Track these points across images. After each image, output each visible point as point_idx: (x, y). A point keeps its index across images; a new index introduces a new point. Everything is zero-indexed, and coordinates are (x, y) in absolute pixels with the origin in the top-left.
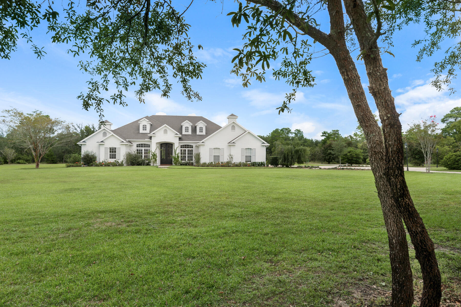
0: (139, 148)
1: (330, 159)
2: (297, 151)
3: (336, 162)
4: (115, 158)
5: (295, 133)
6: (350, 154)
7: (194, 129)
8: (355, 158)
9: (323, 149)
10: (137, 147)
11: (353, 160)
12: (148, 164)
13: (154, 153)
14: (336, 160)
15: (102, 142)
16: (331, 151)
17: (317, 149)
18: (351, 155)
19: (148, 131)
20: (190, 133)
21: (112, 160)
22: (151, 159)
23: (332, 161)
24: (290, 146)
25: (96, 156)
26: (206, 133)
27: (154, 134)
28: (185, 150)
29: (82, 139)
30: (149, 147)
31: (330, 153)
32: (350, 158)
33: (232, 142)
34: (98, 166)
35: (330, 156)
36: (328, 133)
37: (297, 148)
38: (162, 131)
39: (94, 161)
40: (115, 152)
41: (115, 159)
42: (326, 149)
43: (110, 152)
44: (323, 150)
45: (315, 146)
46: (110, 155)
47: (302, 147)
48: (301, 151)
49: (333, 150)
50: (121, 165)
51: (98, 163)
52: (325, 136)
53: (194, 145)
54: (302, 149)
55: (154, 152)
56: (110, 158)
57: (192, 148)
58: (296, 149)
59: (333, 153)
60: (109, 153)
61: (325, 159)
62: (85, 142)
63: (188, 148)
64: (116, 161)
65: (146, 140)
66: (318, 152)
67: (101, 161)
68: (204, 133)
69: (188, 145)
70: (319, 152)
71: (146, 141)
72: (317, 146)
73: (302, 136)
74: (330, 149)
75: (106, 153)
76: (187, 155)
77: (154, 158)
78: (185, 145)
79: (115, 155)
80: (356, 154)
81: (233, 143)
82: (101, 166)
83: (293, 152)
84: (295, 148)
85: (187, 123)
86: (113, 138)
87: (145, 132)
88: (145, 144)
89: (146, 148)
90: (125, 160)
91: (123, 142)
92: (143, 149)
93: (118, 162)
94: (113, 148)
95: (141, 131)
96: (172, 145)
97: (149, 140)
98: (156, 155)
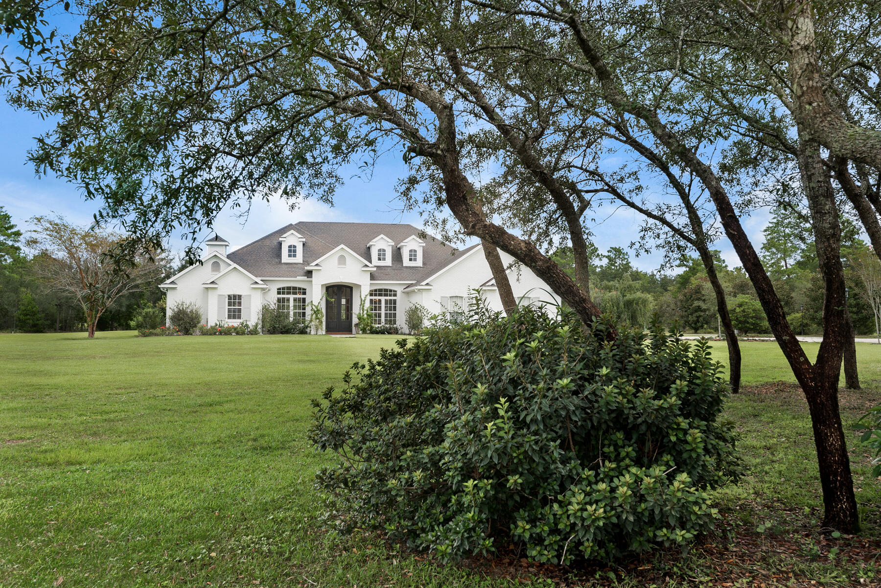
0: (281, 296)
1: (698, 321)
2: (629, 304)
3: (713, 328)
4: (239, 318)
5: (608, 257)
6: (742, 309)
7: (397, 255)
8: (752, 318)
9: (681, 297)
10: (279, 293)
11: (748, 323)
12: (303, 332)
13: (317, 307)
14: (713, 325)
15: (213, 283)
16: (701, 304)
17: (667, 297)
18: (744, 311)
20: (388, 262)
21: (235, 323)
22: (311, 321)
23: (702, 327)
24: (614, 293)
25: (201, 313)
26: (424, 264)
27: (317, 265)
28: (380, 301)
29: (169, 277)
30: (304, 293)
31: (699, 309)
32: (742, 319)
33: (490, 283)
35: (697, 314)
36: (693, 260)
37: (629, 297)
38: (335, 260)
40: (240, 304)
41: (241, 321)
42: (689, 298)
43: (230, 304)
44: (681, 301)
45: (659, 289)
46: (229, 310)
47: (639, 294)
48: (637, 304)
49: (704, 300)
50: (254, 332)
51: (204, 328)
52: (686, 266)
53: (399, 290)
54: (640, 298)
55: (316, 304)
56: (229, 317)
57: (395, 295)
58: (625, 298)
59: (704, 306)
60: (227, 307)
61: (686, 322)
62: (176, 284)
63: (386, 295)
64: (242, 323)
65: (299, 278)
66: (668, 306)
67: (212, 324)
68: (419, 263)
69: (386, 290)
70: (673, 306)
71: (299, 281)
72: (666, 290)
73: (628, 263)
74: (699, 299)
75: (220, 308)
76: (383, 312)
77: (317, 318)
78: (380, 290)
79: (240, 310)
80: (754, 310)
81: (493, 285)
82: (214, 334)
83: (622, 304)
84: (624, 296)
85: (382, 242)
86: (234, 275)
87: (292, 260)
88: (295, 288)
89: (298, 296)
90: (260, 322)
91: (256, 283)
92: (292, 297)
93: (247, 326)
94: (235, 296)
95: (285, 258)
96: (351, 288)
97: (304, 278)
98: (322, 312)
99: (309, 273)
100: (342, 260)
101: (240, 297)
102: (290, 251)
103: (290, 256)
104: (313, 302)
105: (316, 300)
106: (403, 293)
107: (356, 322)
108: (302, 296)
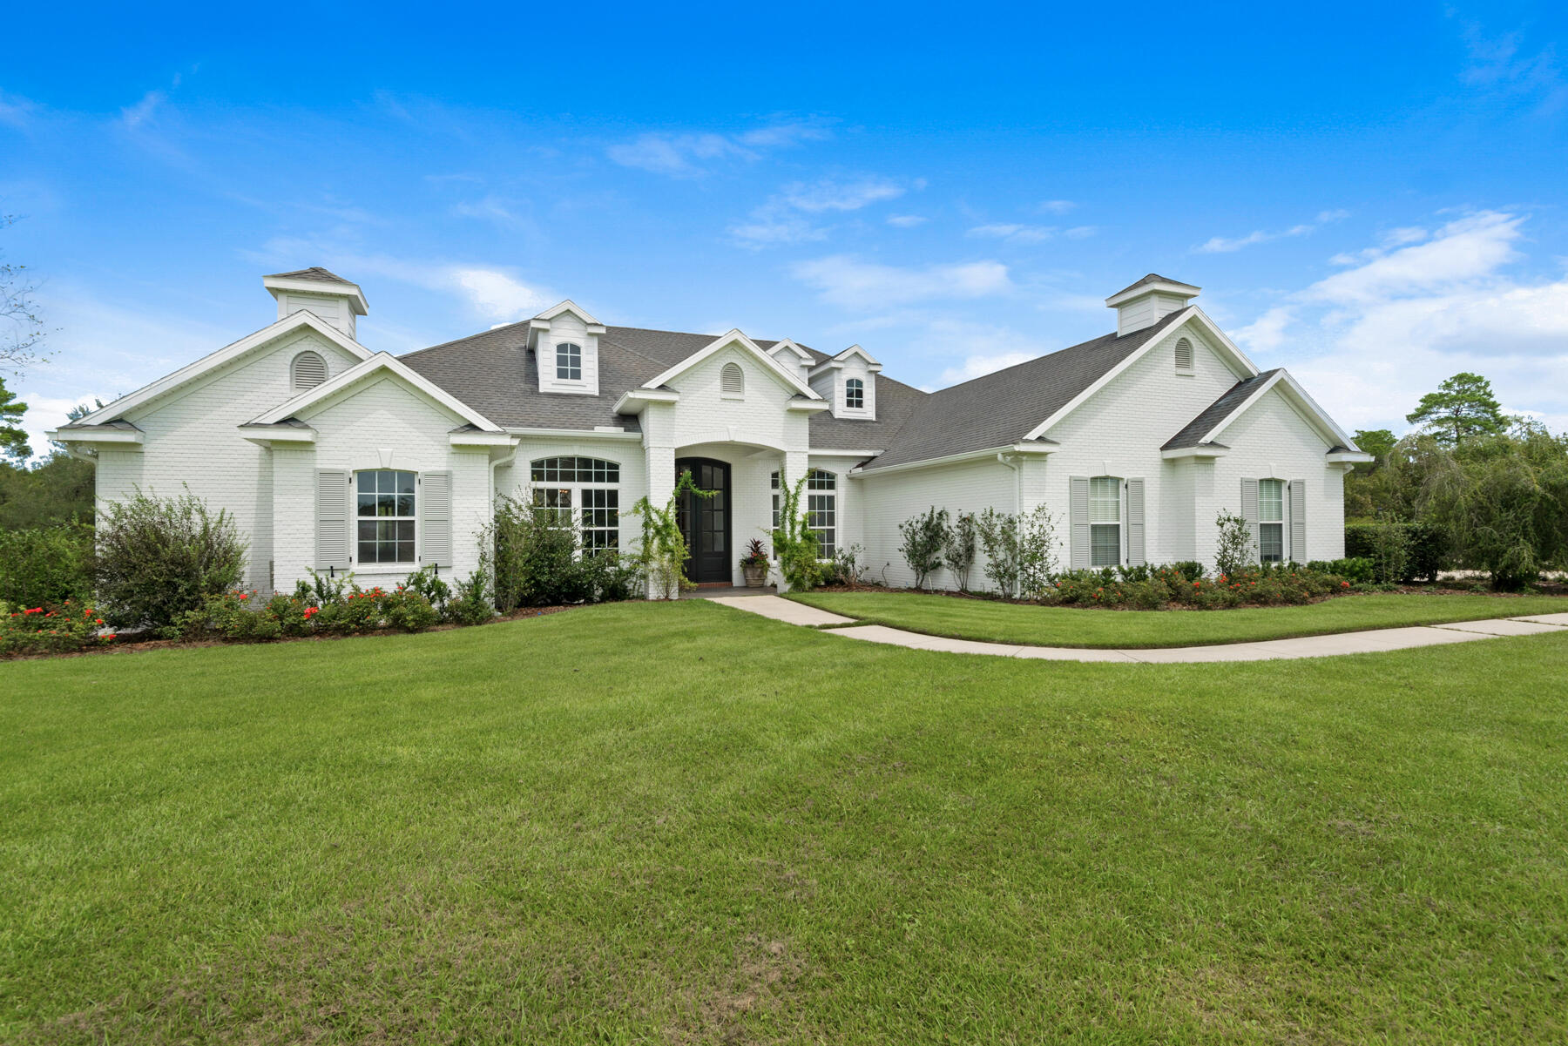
0: (545, 485)
4: (407, 554)
10: (538, 476)
13: (663, 517)
15: (291, 422)
21: (388, 578)
25: (239, 542)
26: (877, 414)
27: (661, 388)
33: (1208, 438)
34: (268, 638)
38: (712, 378)
39: (218, 587)
40: (407, 507)
43: (366, 507)
46: (365, 531)
50: (466, 614)
51: (253, 607)
55: (661, 507)
56: (366, 555)
57: (831, 486)
60: (355, 518)
62: (133, 427)
64: (418, 580)
65: (600, 432)
67: (285, 586)
68: (868, 411)
71: (599, 441)
75: (326, 524)
79: (407, 531)
81: (1213, 443)
82: (295, 632)
85: (786, 358)
86: (389, 396)
87: (568, 387)
88: (586, 462)
89: (594, 486)
90: (491, 571)
91: (472, 427)
92: (576, 488)
93: (439, 590)
94: (386, 475)
95: (548, 380)
96: (726, 468)
97: (617, 432)
98: (676, 533)
99: (629, 419)
100: (732, 376)
101: (408, 478)
102: (561, 361)
103: (562, 374)
104: (653, 503)
105: (662, 491)
106: (851, 479)
107: (748, 553)
108: (606, 486)
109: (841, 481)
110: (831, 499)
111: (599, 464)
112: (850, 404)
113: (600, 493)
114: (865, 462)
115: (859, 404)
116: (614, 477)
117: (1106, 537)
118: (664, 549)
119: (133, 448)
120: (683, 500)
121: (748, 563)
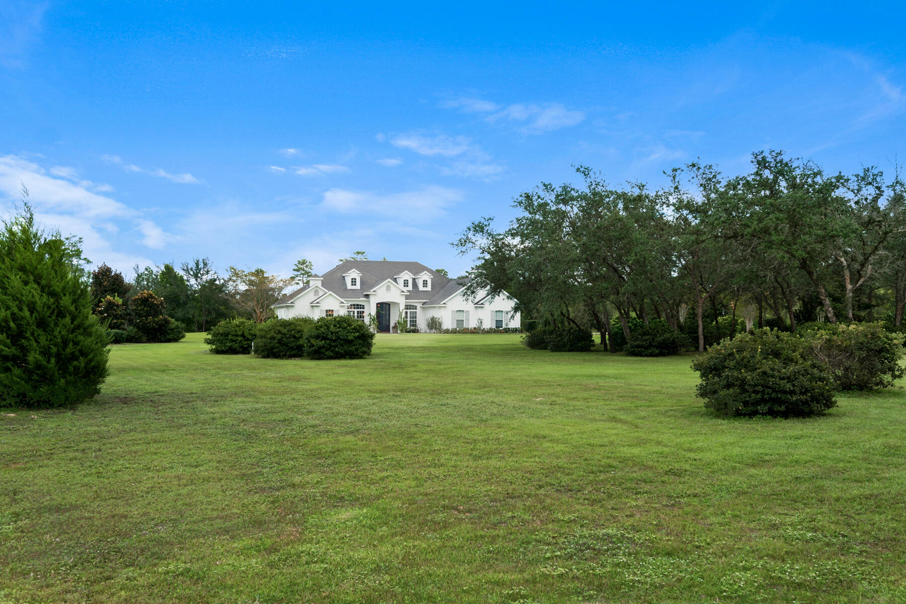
0: (350, 310)
7: (415, 283)
13: (374, 317)
15: (317, 303)
19: (358, 286)
20: (410, 287)
27: (372, 291)
29: (291, 299)
33: (480, 303)
38: (384, 288)
53: (419, 306)
57: (416, 309)
62: (293, 303)
63: (410, 309)
65: (361, 299)
68: (430, 289)
71: (361, 300)
76: (409, 319)
78: (409, 306)
81: (482, 304)
85: (406, 275)
86: (330, 298)
87: (354, 287)
88: (358, 305)
89: (359, 310)
91: (342, 303)
92: (356, 311)
94: (330, 311)
95: (349, 286)
96: (389, 305)
97: (365, 299)
98: (376, 320)
99: (367, 296)
100: (388, 288)
101: (332, 311)
102: (352, 282)
103: (352, 285)
104: (372, 314)
105: (374, 312)
106: (421, 307)
107: (394, 325)
108: (362, 310)
109: (418, 308)
110: (416, 312)
111: (361, 305)
112: (424, 286)
113: (361, 312)
114: (424, 304)
115: (426, 286)
116: (364, 308)
117: (460, 322)
118: (374, 323)
119: (293, 306)
120: (378, 313)
121: (394, 328)
